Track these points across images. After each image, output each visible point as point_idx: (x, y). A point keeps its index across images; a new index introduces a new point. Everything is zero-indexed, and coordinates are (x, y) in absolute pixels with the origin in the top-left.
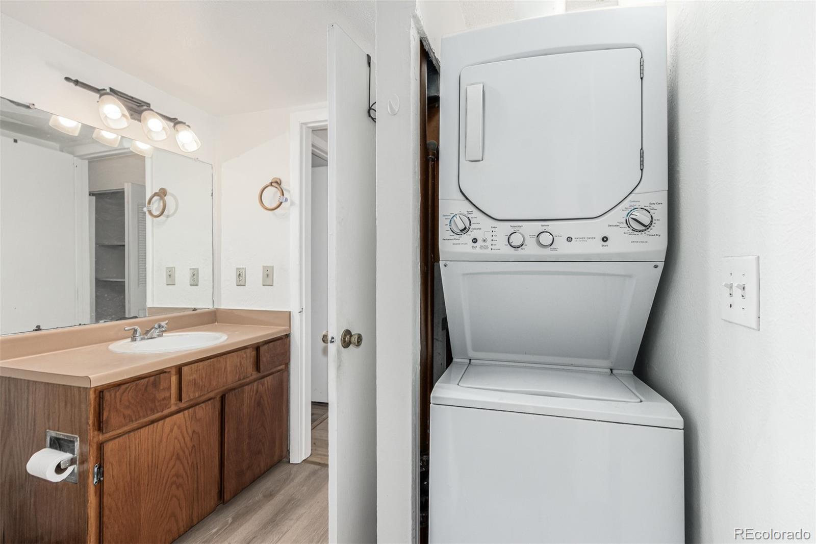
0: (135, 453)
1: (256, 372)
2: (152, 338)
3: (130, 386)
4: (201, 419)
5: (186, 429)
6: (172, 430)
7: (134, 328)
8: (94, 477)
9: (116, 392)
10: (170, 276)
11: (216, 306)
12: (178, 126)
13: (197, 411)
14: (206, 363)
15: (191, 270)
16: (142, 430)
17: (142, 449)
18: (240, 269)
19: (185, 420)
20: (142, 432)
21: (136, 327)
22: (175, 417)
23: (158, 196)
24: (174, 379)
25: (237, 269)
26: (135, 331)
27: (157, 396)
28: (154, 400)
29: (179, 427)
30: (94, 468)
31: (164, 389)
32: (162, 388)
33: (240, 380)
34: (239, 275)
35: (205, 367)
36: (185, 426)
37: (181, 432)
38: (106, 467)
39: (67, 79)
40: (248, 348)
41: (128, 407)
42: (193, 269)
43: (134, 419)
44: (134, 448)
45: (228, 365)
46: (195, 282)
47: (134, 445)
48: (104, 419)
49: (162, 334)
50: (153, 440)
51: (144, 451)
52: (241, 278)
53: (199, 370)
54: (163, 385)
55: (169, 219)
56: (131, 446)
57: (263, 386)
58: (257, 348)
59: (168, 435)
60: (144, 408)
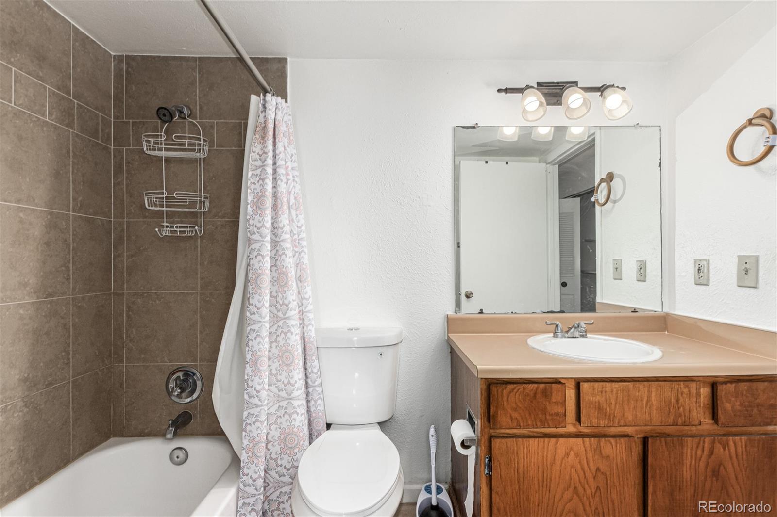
0: (524, 462)
1: (711, 422)
2: (573, 337)
3: (517, 388)
4: (609, 456)
5: (587, 462)
6: (567, 455)
7: (555, 324)
8: (485, 468)
9: (503, 390)
10: (617, 269)
11: (666, 310)
12: (606, 93)
13: (602, 444)
14: (617, 386)
15: (639, 263)
16: (531, 441)
17: (531, 462)
18: (701, 260)
19: (585, 450)
20: (530, 441)
21: (558, 323)
22: (572, 440)
23: (604, 182)
24: (571, 394)
25: (696, 261)
26: (557, 326)
27: (549, 408)
28: (544, 411)
29: (577, 455)
30: (485, 459)
31: (556, 403)
32: (554, 400)
33: (675, 424)
34: (699, 270)
35: (615, 390)
36: (585, 458)
37: (580, 462)
38: (494, 463)
39: (499, 91)
40: (693, 381)
41: (515, 410)
42: (640, 261)
43: (521, 425)
44: (522, 455)
45: (653, 398)
46: (642, 276)
47: (522, 453)
48: (491, 414)
49: (586, 335)
50: (543, 457)
51: (534, 465)
52: (702, 274)
53: (605, 392)
54: (556, 397)
55: (616, 204)
56: (519, 453)
57: (724, 449)
58: (714, 384)
59: (563, 459)
60: (533, 416)
